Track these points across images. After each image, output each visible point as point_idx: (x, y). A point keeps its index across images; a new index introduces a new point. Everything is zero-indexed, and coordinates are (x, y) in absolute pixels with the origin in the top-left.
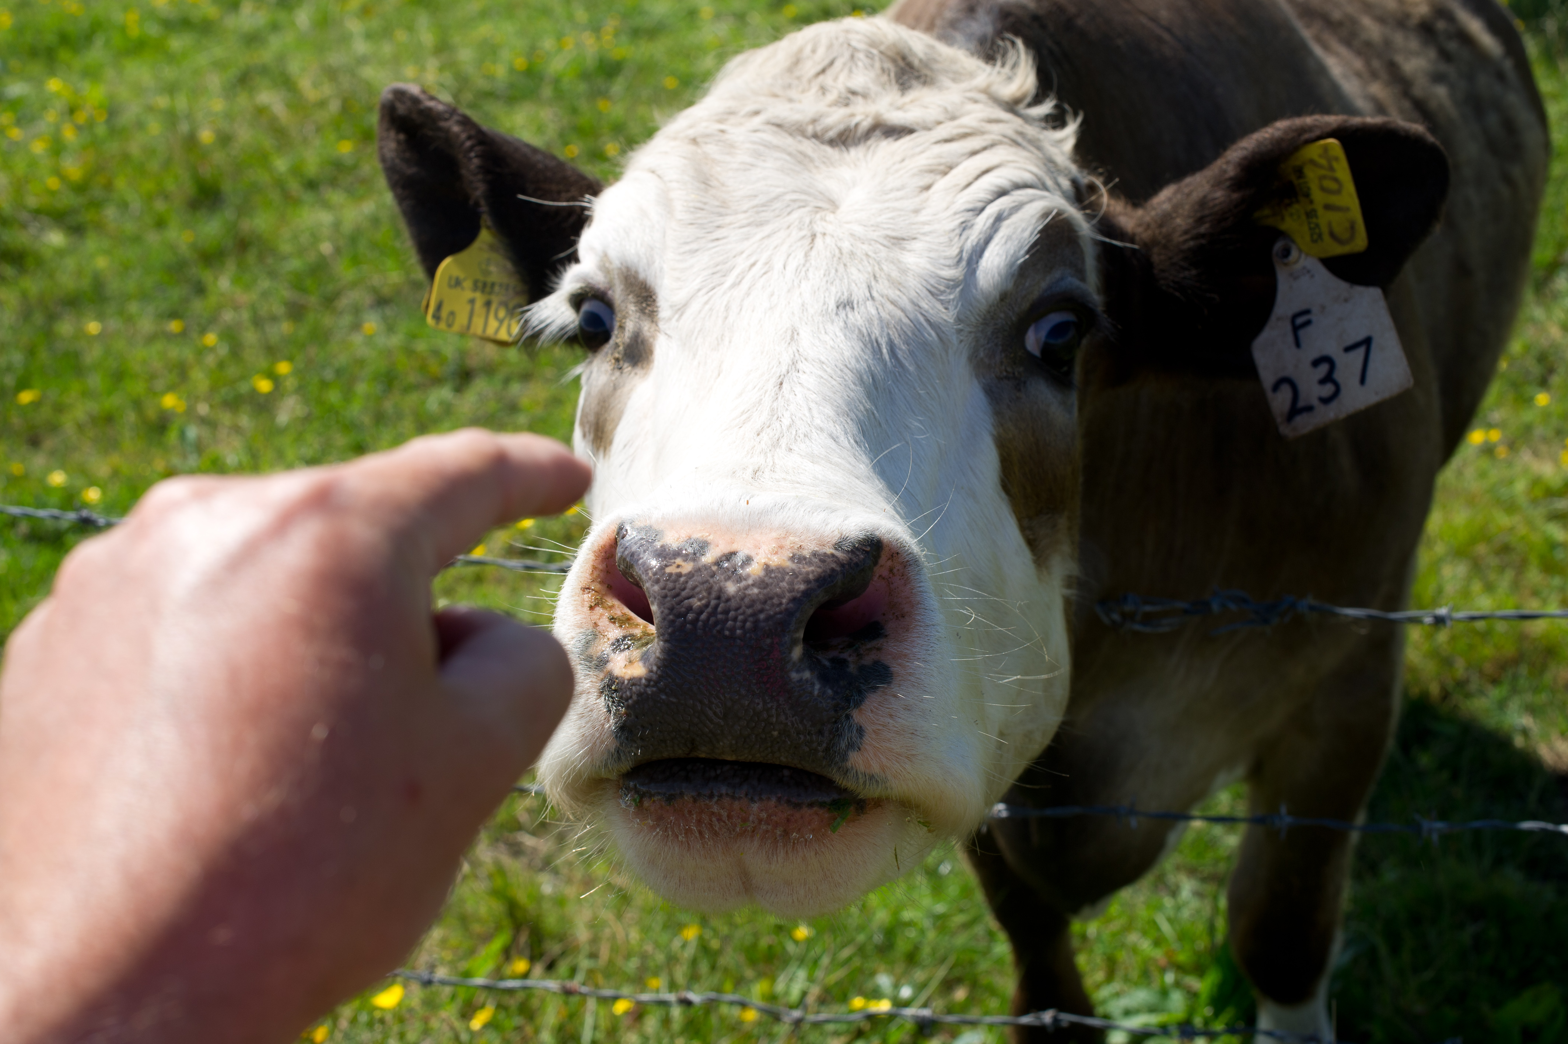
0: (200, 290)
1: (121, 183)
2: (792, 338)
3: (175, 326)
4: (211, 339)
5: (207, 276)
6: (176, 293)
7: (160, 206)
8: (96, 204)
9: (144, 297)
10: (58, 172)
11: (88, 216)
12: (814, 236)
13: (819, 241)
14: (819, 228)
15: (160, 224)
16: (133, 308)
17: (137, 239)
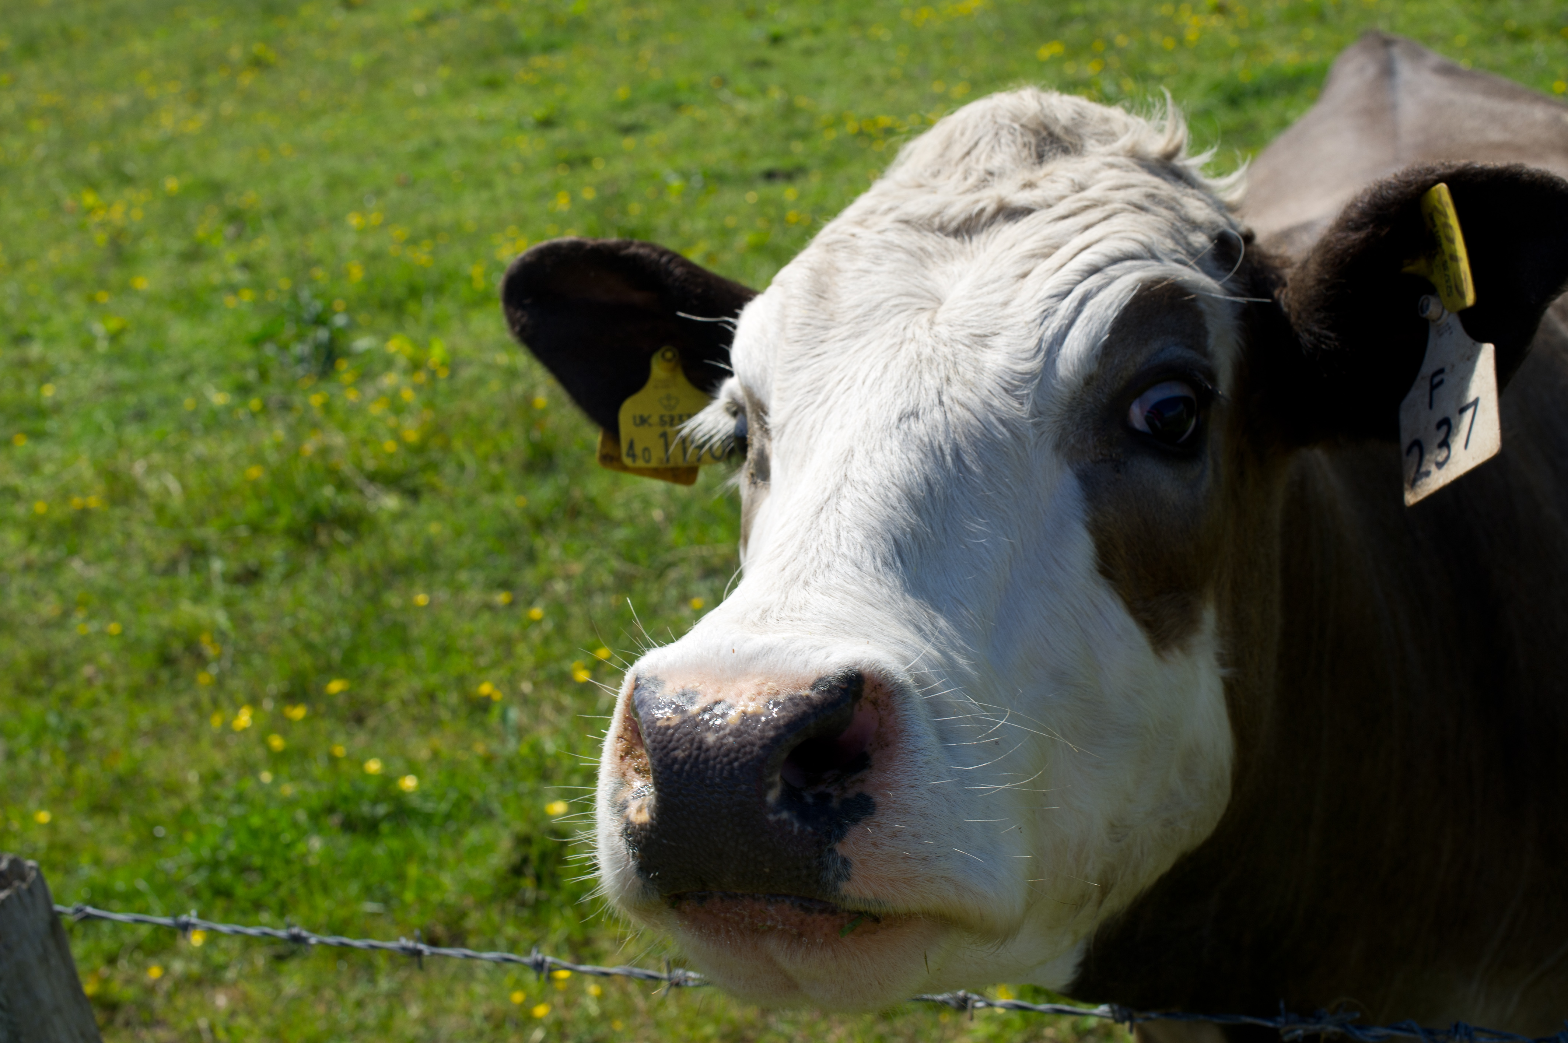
0: (531, 557)
1: (458, 444)
2: (846, 460)
3: (502, 598)
4: (537, 611)
5: (539, 543)
6: (507, 561)
7: (495, 468)
8: (433, 466)
10: (396, 434)
15: (495, 488)
16: (463, 576)
17: (471, 502)
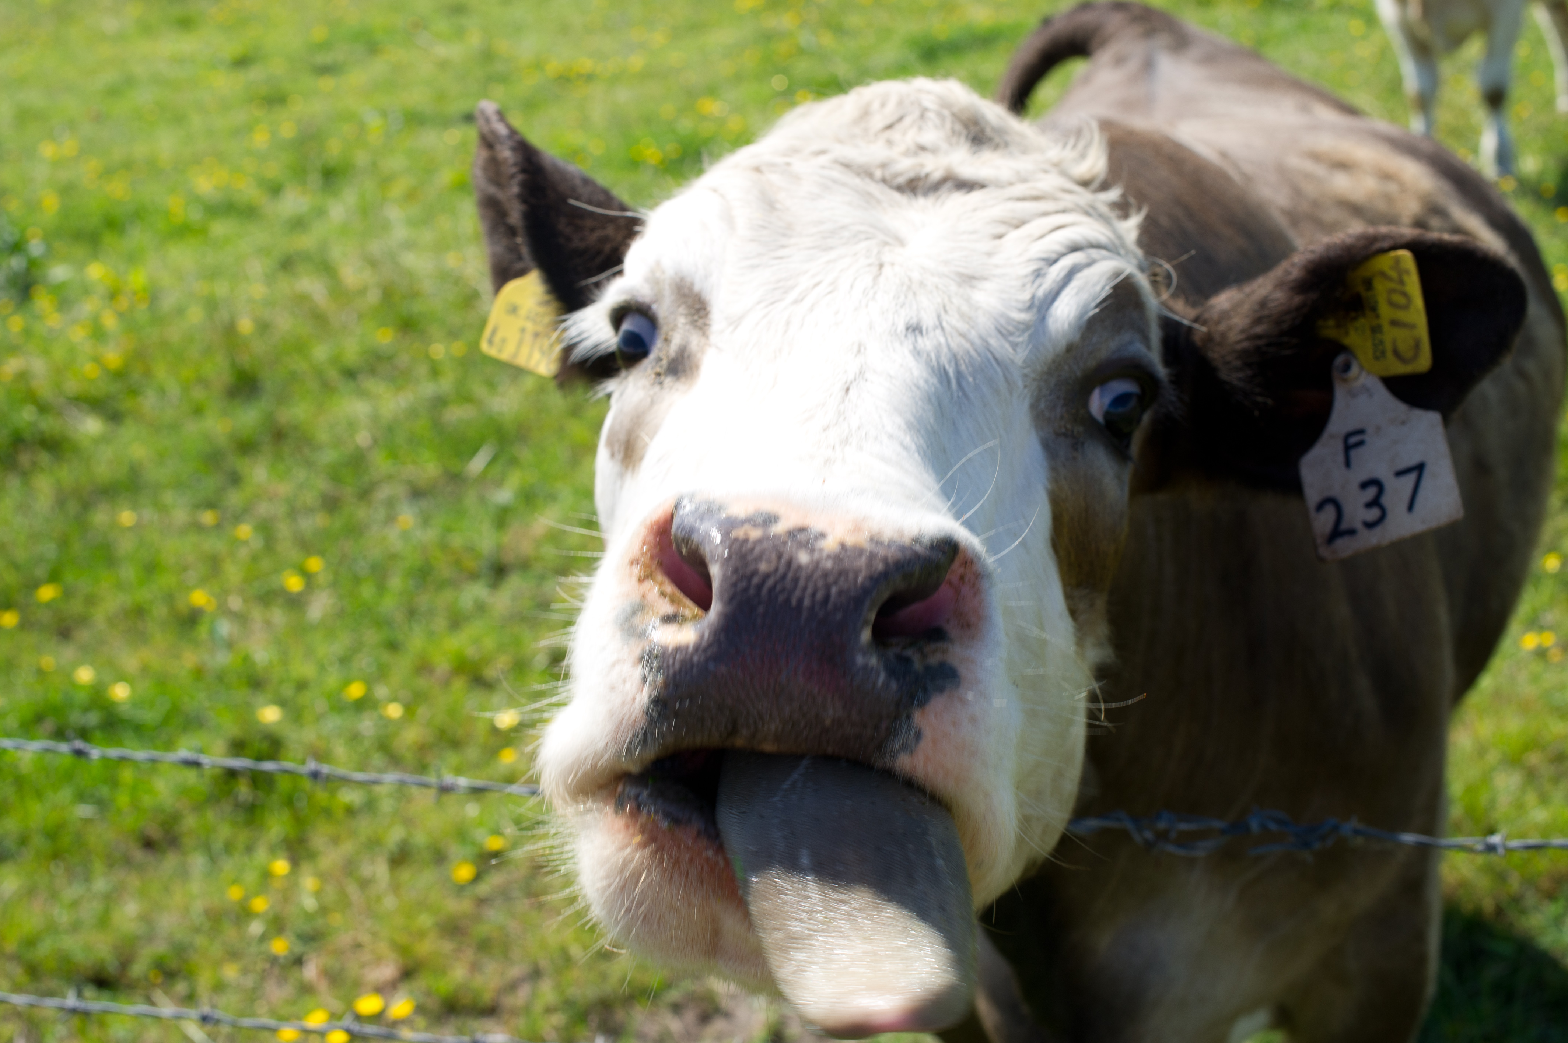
0: (235, 479)
1: (161, 372)
2: (859, 351)
3: (208, 518)
4: (245, 531)
6: (211, 483)
7: (198, 394)
8: (134, 391)
9: (179, 485)
10: (97, 360)
11: (127, 404)
12: (881, 266)
13: (887, 270)
14: (887, 258)
15: (198, 411)
16: (168, 497)
17: (174, 427)
